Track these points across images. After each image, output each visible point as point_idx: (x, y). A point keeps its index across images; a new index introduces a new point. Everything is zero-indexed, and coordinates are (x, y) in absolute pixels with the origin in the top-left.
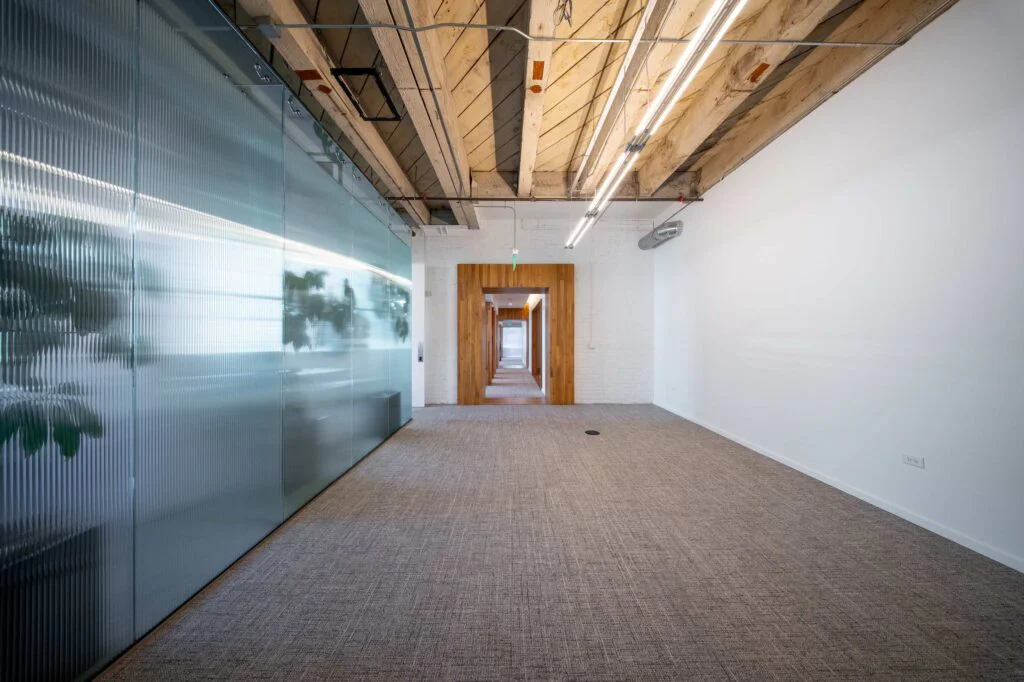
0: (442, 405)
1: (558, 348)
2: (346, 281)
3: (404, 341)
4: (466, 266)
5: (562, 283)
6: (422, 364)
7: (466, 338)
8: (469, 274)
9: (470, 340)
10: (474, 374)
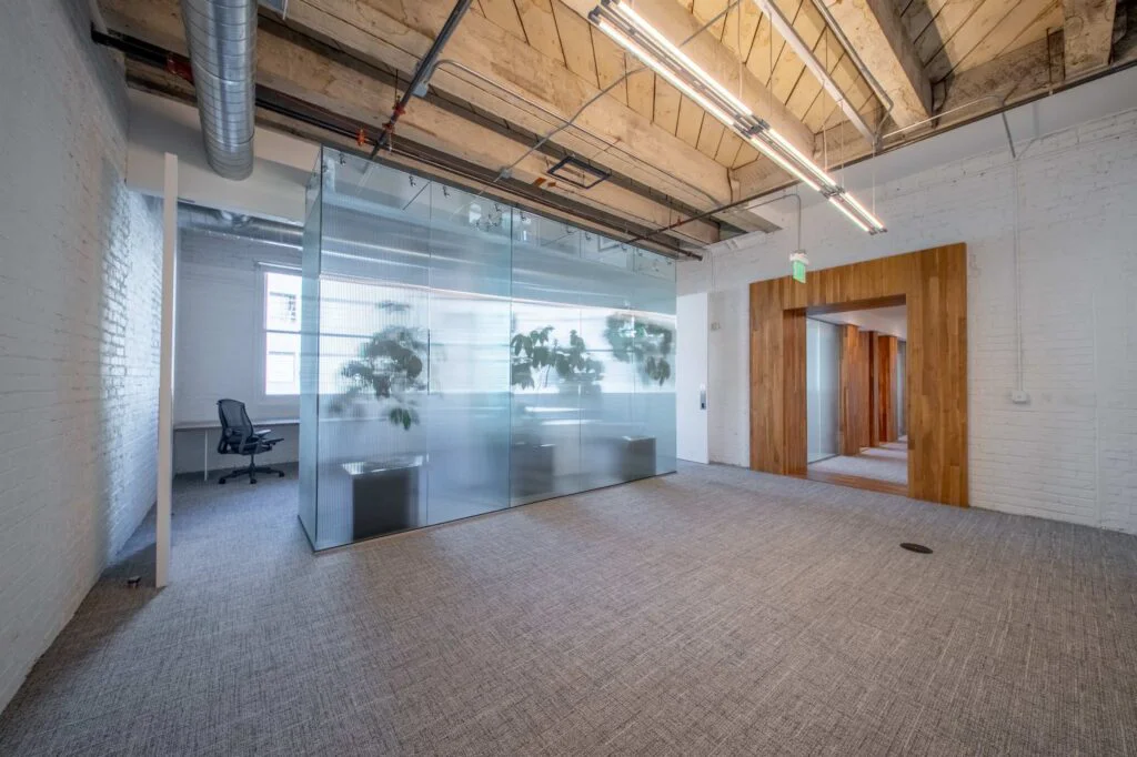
0: (733, 466)
1: (924, 400)
2: (573, 332)
3: (661, 383)
4: (759, 283)
5: (934, 282)
6: (705, 412)
7: (761, 381)
8: (766, 293)
9: (767, 384)
10: (771, 430)
